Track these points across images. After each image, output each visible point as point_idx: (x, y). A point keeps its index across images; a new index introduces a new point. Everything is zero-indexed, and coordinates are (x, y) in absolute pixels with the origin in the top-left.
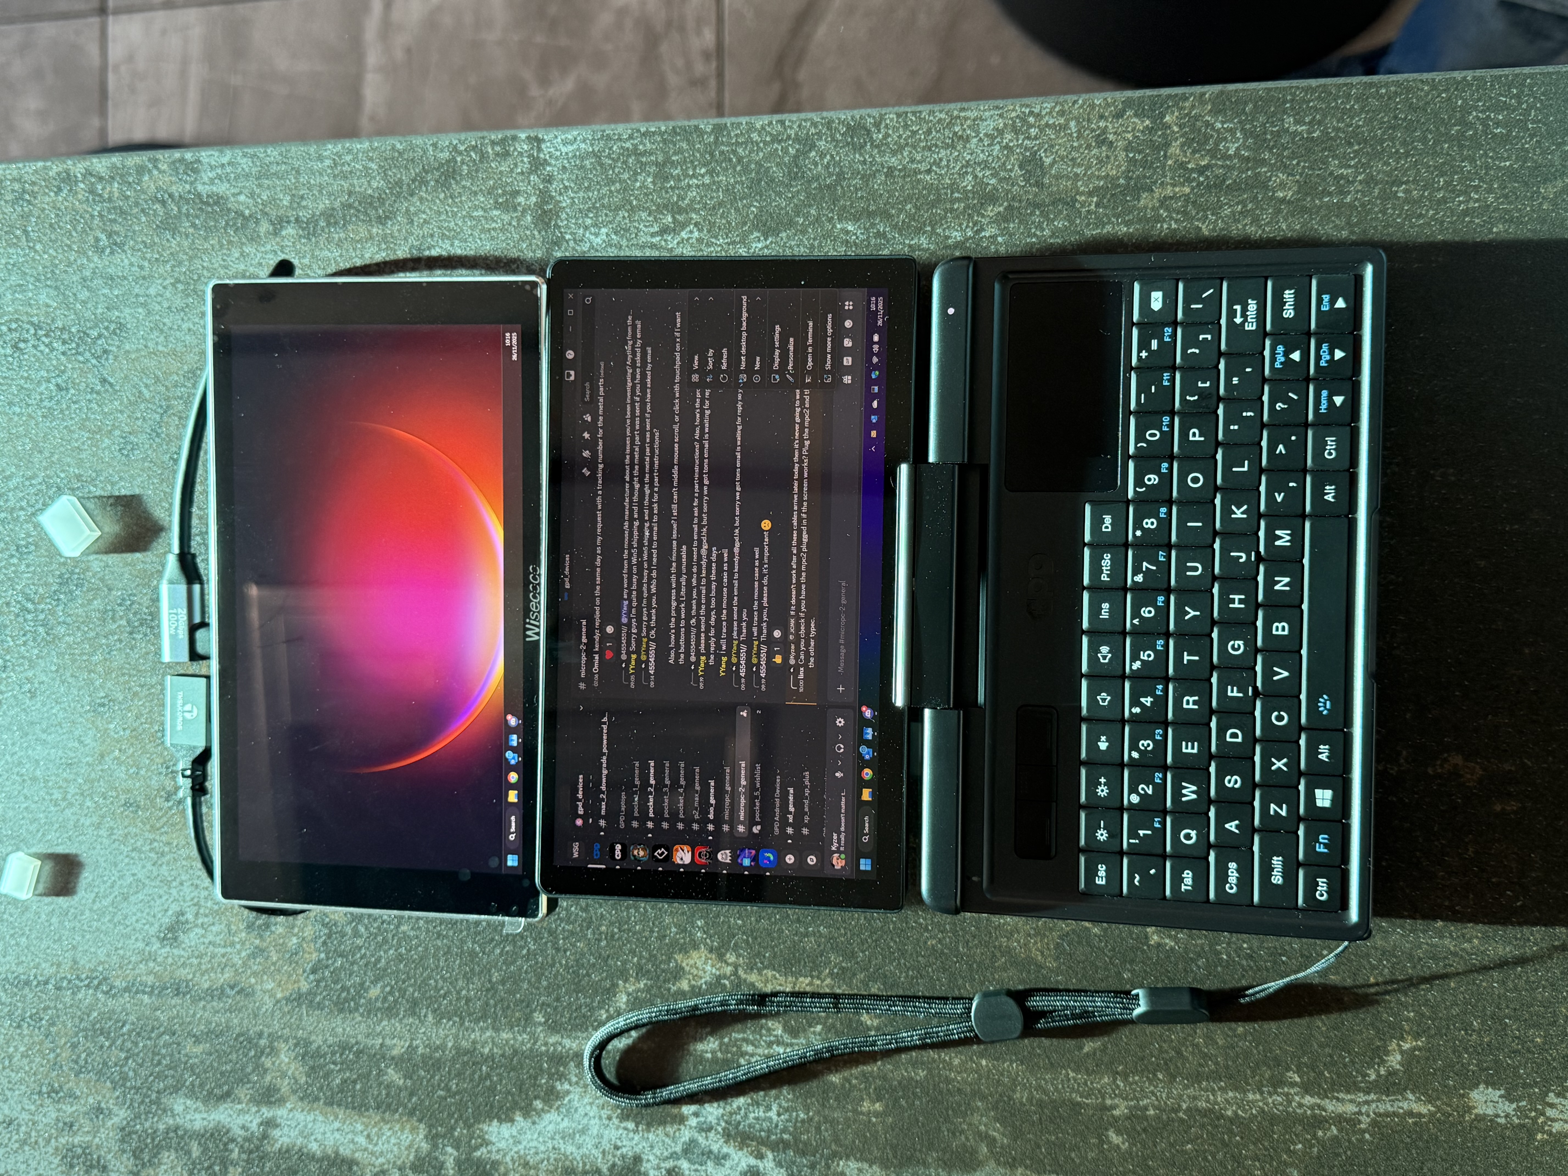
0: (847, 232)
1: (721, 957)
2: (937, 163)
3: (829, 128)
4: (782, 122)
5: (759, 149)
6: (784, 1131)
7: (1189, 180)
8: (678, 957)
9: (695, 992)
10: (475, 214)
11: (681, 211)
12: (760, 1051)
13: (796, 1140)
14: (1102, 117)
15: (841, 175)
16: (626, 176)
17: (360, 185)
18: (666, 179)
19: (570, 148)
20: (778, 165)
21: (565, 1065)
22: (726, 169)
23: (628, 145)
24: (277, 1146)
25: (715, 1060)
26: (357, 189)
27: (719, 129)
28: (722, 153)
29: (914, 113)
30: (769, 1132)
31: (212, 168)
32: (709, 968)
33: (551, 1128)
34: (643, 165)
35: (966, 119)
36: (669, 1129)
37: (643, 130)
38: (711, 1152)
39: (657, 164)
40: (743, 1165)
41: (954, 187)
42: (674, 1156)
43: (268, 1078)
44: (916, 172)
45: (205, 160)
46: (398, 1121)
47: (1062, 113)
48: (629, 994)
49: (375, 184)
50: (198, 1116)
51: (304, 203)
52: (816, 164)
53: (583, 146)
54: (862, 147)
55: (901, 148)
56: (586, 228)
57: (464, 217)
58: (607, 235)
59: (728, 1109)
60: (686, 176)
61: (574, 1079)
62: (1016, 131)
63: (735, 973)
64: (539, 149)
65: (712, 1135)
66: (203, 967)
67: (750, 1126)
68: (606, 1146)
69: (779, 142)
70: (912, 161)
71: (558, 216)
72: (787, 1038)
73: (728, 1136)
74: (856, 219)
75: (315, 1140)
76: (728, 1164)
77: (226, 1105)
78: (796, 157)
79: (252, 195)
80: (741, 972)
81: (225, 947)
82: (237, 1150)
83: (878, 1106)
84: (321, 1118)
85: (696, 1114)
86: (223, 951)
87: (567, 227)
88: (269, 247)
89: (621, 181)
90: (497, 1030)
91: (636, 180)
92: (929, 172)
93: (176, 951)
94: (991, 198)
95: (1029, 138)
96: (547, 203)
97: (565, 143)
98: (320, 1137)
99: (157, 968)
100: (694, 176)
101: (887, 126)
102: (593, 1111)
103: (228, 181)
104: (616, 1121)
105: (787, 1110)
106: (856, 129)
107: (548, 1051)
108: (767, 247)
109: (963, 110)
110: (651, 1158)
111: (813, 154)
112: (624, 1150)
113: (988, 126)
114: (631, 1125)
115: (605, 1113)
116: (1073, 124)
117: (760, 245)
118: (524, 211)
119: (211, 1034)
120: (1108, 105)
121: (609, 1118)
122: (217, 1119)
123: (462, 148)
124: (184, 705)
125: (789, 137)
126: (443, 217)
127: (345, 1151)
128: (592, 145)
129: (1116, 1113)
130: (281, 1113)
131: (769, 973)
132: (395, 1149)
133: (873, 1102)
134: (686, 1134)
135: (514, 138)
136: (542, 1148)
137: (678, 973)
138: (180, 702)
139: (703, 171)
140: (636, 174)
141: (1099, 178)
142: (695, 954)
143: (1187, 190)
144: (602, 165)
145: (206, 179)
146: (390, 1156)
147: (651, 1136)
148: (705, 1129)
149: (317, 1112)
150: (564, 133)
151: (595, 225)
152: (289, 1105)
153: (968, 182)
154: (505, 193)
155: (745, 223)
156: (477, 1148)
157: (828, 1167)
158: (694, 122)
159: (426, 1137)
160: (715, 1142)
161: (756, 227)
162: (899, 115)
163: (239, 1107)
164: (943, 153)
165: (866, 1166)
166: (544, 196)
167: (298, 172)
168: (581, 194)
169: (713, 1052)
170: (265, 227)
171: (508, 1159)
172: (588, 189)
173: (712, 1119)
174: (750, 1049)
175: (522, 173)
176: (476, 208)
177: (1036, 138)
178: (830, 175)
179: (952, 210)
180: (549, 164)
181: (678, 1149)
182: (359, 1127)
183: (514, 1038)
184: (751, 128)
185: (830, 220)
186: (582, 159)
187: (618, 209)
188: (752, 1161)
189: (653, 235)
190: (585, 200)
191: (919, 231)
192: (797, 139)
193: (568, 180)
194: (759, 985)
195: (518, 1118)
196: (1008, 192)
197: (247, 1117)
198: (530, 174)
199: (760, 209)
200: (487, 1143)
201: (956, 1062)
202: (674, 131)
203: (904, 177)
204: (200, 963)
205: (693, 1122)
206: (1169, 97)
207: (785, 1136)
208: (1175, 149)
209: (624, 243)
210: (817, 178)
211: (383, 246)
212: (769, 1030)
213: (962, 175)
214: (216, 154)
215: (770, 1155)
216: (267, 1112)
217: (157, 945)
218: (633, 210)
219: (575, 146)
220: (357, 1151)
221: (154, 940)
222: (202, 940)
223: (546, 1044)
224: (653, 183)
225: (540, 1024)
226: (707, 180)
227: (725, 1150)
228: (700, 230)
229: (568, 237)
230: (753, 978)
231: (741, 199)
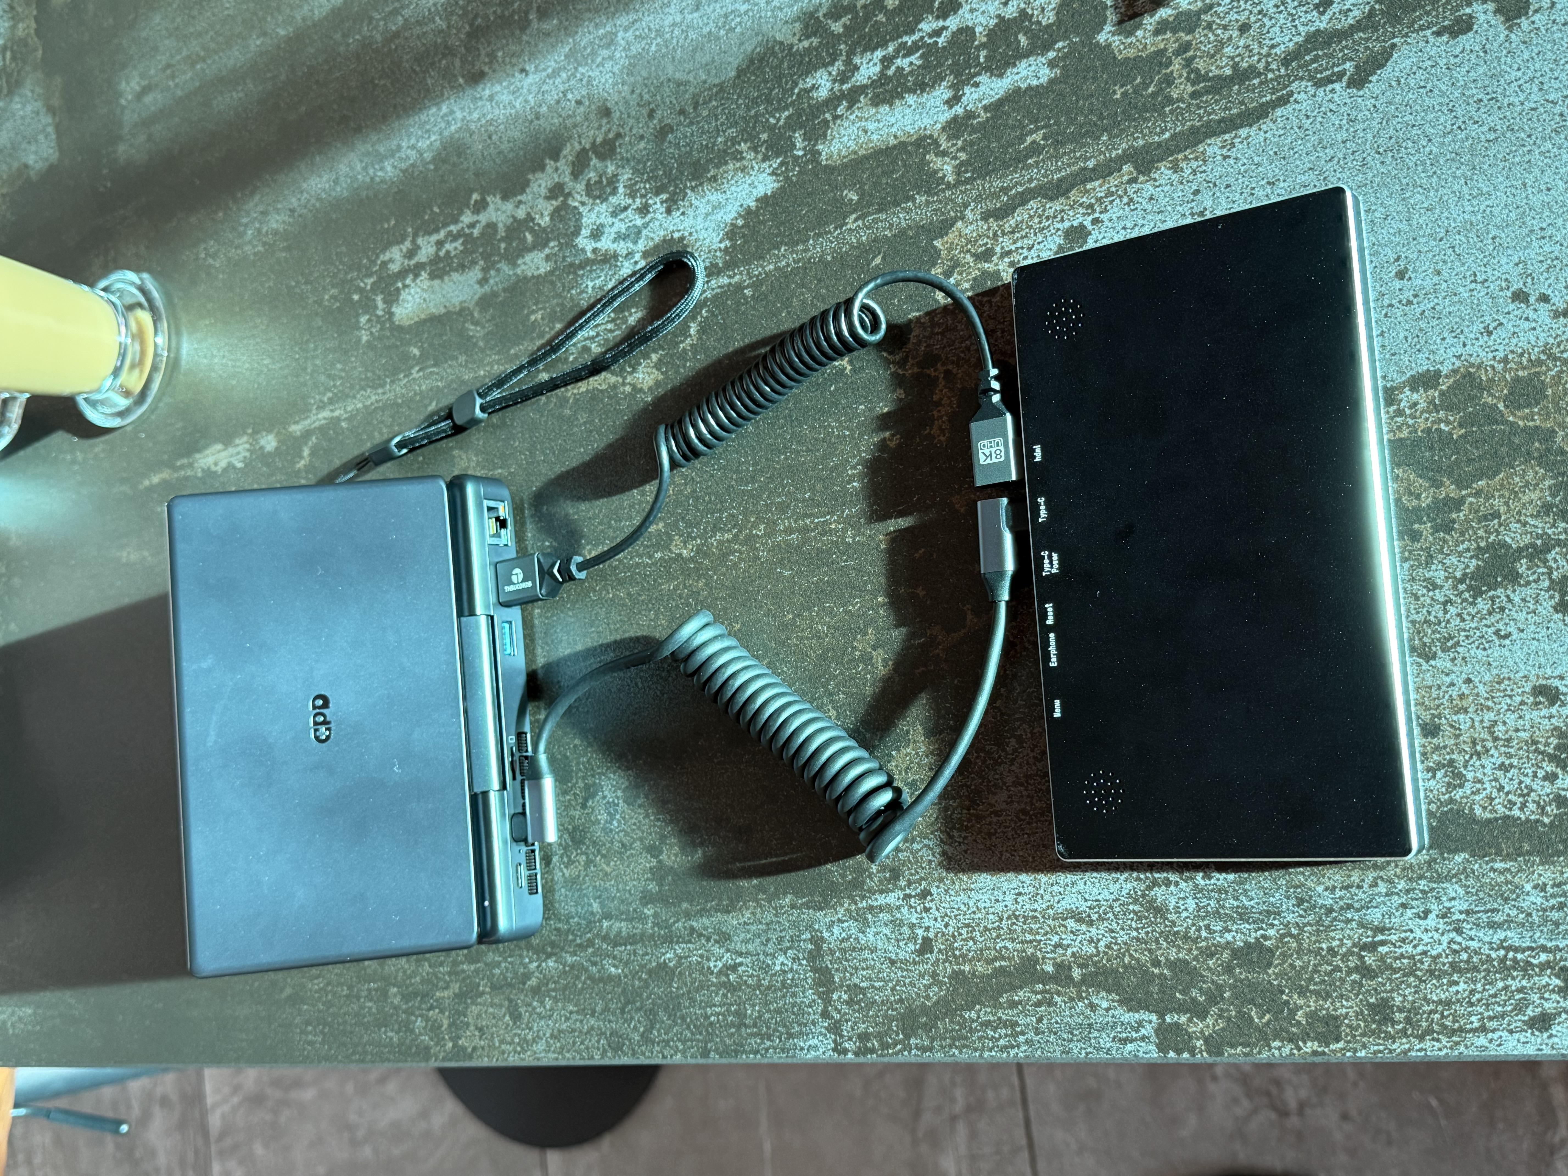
0: (614, 966)
1: (634, 387)
2: (567, 1019)
3: (633, 1050)
4: (664, 1057)
5: (676, 1035)
6: (583, 275)
7: (437, 1001)
8: (660, 377)
9: (647, 356)
11: (723, 985)
12: (603, 327)
13: (575, 273)
14: (483, 1048)
15: (623, 1011)
18: (737, 1013)
19: (811, 1042)
20: (663, 1022)
21: (726, 263)
22: (697, 1019)
25: (629, 309)
27: (705, 1054)
28: (701, 1033)
29: (584, 1058)
30: (591, 271)
32: (641, 376)
33: (730, 207)
35: (554, 1052)
36: (651, 244)
38: (624, 240)
40: (603, 239)
41: (556, 1000)
42: (646, 225)
44: (577, 1012)
46: (844, 157)
47: (503, 1052)
48: (690, 335)
50: (1024, 73)
52: (639, 1021)
53: (802, 1044)
54: (611, 1034)
55: (588, 1032)
59: (617, 277)
60: (723, 1015)
61: (718, 254)
62: (525, 1040)
63: (624, 378)
64: (835, 1041)
65: (625, 252)
67: (602, 270)
68: (690, 212)
69: (664, 1041)
70: (581, 1021)
71: (813, 980)
72: (588, 343)
73: (615, 256)
74: (610, 978)
75: (910, 106)
76: (613, 236)
77: (998, 97)
78: (652, 1028)
80: (621, 381)
82: (982, 61)
83: (533, 318)
84: (908, 129)
85: (636, 263)
87: (805, 972)
90: (777, 269)
92: (571, 1013)
94: (536, 991)
95: (519, 1035)
96: (823, 993)
97: (816, 1048)
98: (908, 111)
99: (1084, 199)
100: (718, 1014)
101: (598, 1049)
102: (703, 234)
104: (686, 234)
105: (582, 292)
106: (617, 1048)
107: (739, 267)
108: (664, 954)
109: (557, 1059)
110: (660, 217)
111: (642, 1029)
112: (678, 213)
113: (540, 1046)
114: (676, 235)
115: (695, 236)
116: (497, 1044)
117: (668, 955)
118: (841, 986)
119: (1020, 159)
120: (480, 1056)
121: (691, 234)
122: (1004, 80)
123: (899, 1047)
125: (658, 1044)
126: (907, 981)
127: (885, 109)
128: (795, 1045)
130: (946, 115)
131: (603, 387)
132: (843, 132)
133: (536, 320)
134: (641, 246)
135: (856, 1054)
136: (733, 188)
137: (658, 366)
139: (712, 1019)
140: (760, 1017)
141: (480, 1004)
142: (651, 383)
143: (438, 994)
144: (785, 1026)
146: (846, 124)
147: (662, 233)
148: (629, 255)
149: (912, 132)
150: (817, 1057)
151: (784, 972)
152: (939, 126)
153: (548, 1003)
154: (858, 1003)
155: (680, 973)
156: (781, 164)
157: (556, 262)
158: (724, 1061)
159: (820, 154)
160: (622, 247)
161: (673, 971)
162: (592, 1058)
163: (984, 103)
164: (564, 1026)
165: (536, 273)
166: (827, 1001)
167: (1050, 1032)
168: (798, 1001)
169: (631, 315)
170: (1076, 973)
171: (756, 168)
172: (794, 1005)
173: (626, 264)
174: (610, 326)
175: (847, 1021)
176: (879, 989)
177: (515, 1035)
178: (629, 1012)
179: (555, 982)
180: (826, 1028)
181: (644, 232)
182: (875, 137)
183: (763, 268)
184: (684, 1052)
185: (626, 976)
186: (801, 1033)
187: (769, 988)
188: (598, 245)
189: (741, 964)
190: (794, 995)
191: (572, 967)
192: (653, 1042)
193: (809, 1014)
194: (609, 375)
195: (753, 204)
196: (526, 996)
197: (975, 96)
198: (840, 1020)
199: (671, 986)
200: (773, 173)
201: (496, 367)
202: (736, 1052)
203: (584, 1010)
204: (1040, 223)
205: (637, 257)
206: (450, 1060)
207: (581, 272)
208: (446, 1023)
210: (639, 1010)
212: (599, 345)
213: (551, 1009)
214: (1141, 1054)
215: (589, 254)
216: (958, 110)
217: (1087, 223)
218: (759, 986)
219: (808, 1044)
220: (874, 115)
223: (741, 274)
225: (747, 287)
226: (709, 1011)
227: (615, 245)
228: (709, 968)
230: (613, 379)
231: (683, 994)
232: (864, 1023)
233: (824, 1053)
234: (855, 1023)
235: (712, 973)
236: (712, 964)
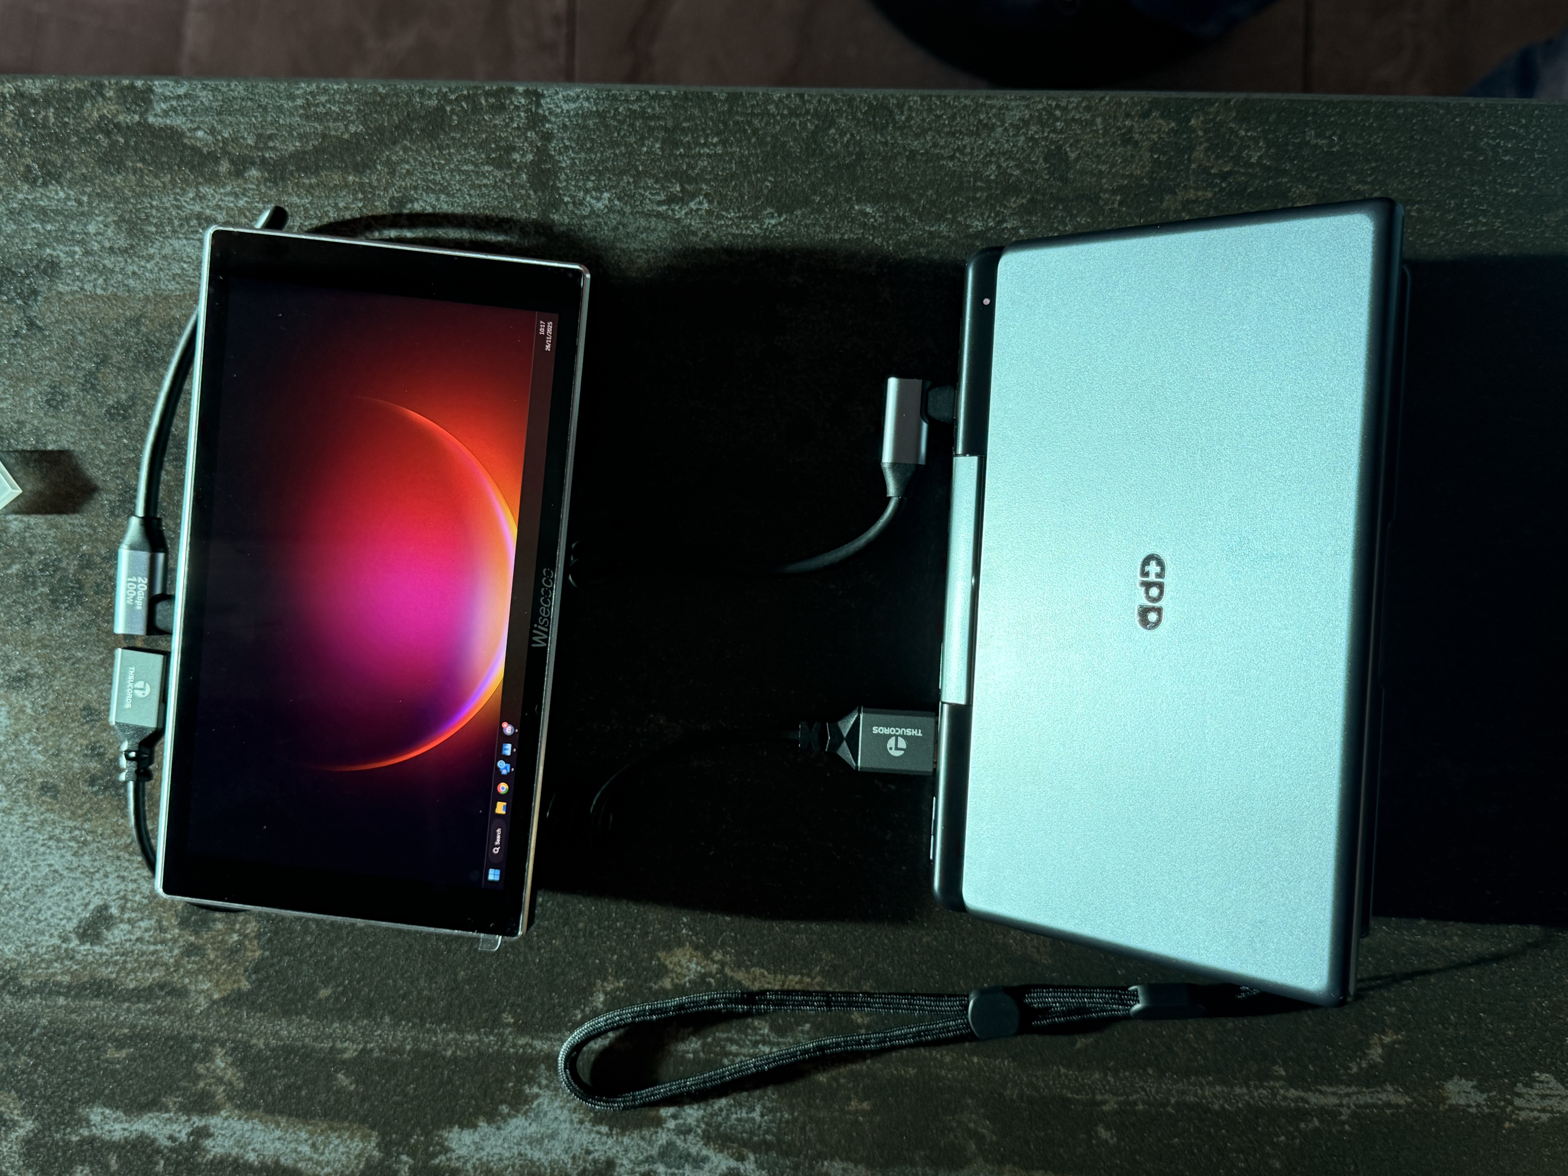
0: (866, 214)
1: (707, 955)
2: (959, 149)
3: (850, 106)
4: (801, 96)
5: (777, 122)
6: (767, 1132)
7: (1212, 185)
8: (661, 955)
9: (679, 990)
10: (465, 168)
11: (690, 180)
12: (745, 1051)
13: (780, 1141)
14: (1128, 115)
15: (860, 156)
16: (632, 140)
17: (336, 129)
18: (676, 144)
19: (573, 106)
20: (795, 139)
21: (535, 1067)
22: (740, 141)
23: (635, 107)
24: (210, 1157)
25: (696, 1061)
26: (333, 133)
27: (733, 98)
28: (737, 123)
29: (939, 97)
30: (752, 1133)
31: (166, 99)
32: (693, 966)
33: (517, 1133)
34: (651, 130)
35: (992, 107)
36: (646, 1133)
37: (652, 92)
38: (689, 1155)
39: (666, 129)
40: (723, 1167)
41: (977, 176)
42: (649, 1160)
43: (201, 1084)
44: (940, 157)
45: (159, 90)
46: (348, 1129)
47: (1088, 109)
48: (606, 993)
49: (352, 129)
50: (117, 1126)
51: (271, 144)
52: (835, 142)
53: (586, 104)
54: (885, 127)
55: (924, 132)
56: (587, 191)
57: (452, 171)
58: (610, 200)
59: (709, 1110)
60: (697, 144)
61: (544, 1082)
62: (1043, 124)
63: (721, 971)
64: (539, 105)
65: (690, 1137)
66: (129, 966)
67: (732, 1127)
68: (578, 1151)
69: (797, 116)
70: (935, 145)
71: (557, 178)
72: (773, 1038)
73: (707, 1139)
74: (874, 200)
75: (253, 1150)
76: (707, 1167)
77: (150, 1115)
78: (814, 133)
79: (212, 131)
80: (727, 970)
81: (155, 944)
82: (162, 1162)
83: (866, 1105)
84: (260, 1127)
85: (675, 1117)
86: (152, 948)
87: (566, 188)
88: (229, 188)
89: (627, 145)
90: (461, 1032)
91: (643, 145)
92: (952, 158)
93: (97, 949)
94: (1014, 189)
95: (1054, 131)
96: (545, 162)
97: (567, 99)
98: (258, 1146)
99: (75, 967)
100: (705, 145)
101: (910, 108)
102: (564, 1115)
103: (185, 114)
104: (588, 1125)
105: (772, 1110)
106: (879, 109)
107: (516, 1053)
108: (780, 224)
109: (988, 97)
110: (625, 1162)
111: (833, 131)
112: (596, 1155)
113: (1014, 116)
114: (604, 1129)
115: (576, 1117)
116: (1099, 120)
117: (773, 222)
118: (519, 169)
119: (136, 1038)
120: (1135, 104)
121: (581, 1122)
122: (140, 1129)
123: (453, 97)
124: (134, 682)
125: (808, 112)
126: (429, 169)
127: (286, 1161)
128: (596, 104)
129: (1106, 1108)
130: (214, 1121)
131: (758, 971)
132: (344, 1158)
133: (861, 1101)
134: (663, 1138)
135: (512, 91)
136: (507, 1154)
137: (662, 971)
138: (131, 678)
139: (715, 140)
140: (643, 138)
141: (1123, 176)
142: (679, 952)
143: (1209, 195)
144: (607, 126)
145: (159, 111)
146: (337, 1165)
147: (626, 1140)
148: (684, 1131)
149: (256, 1121)
150: (565, 89)
151: (597, 189)
152: (223, 1113)
153: (991, 171)
154: (498, 148)
155: (758, 198)
156: (435, 1155)
157: (812, 1168)
158: (707, 89)
159: (378, 1145)
160: (694, 1146)
161: (769, 202)
162: (923, 98)
163: (167, 1115)
164: (967, 140)
165: (851, 1166)
166: (542, 154)
167: (265, 109)
168: (583, 155)
169: (695, 1052)
170: (224, 167)
171: (469, 1166)
172: (591, 150)
173: (691, 1121)
174: (734, 1048)
175: (518, 128)
176: (466, 162)
177: (1061, 132)
178: (850, 154)
179: (974, 199)
180: (549, 122)
181: (654, 1152)
182: (304, 1135)
183: (480, 1040)
184: (768, 99)
185: (848, 200)
186: (584, 117)
187: (623, 173)
188: (733, 1163)
189: (660, 203)
190: (587, 162)
191: (940, 218)
192: (816, 114)
193: (569, 139)
194: (746, 983)
195: (482, 1124)
196: (1031, 184)
197: (175, 1127)
198: (527, 130)
199: (775, 184)
200: (447, 1150)
201: (948, 1059)
202: (686, 98)
203: (927, 161)
204: (125, 962)
205: (671, 1124)
206: (1195, 100)
207: (769, 1137)
208: (1199, 153)
209: (628, 209)
210: (835, 156)
211: (360, 196)
212: (755, 1029)
213: (987, 164)
214: (171, 84)
215: (752, 1157)
216: (198, 1121)
217: (74, 943)
218: (638, 176)
219: (577, 105)
220: (300, 1160)
221: (73, 936)
222: (128, 937)
223: (514, 1046)
224: (662, 148)
225: (508, 1025)
226: (719, 150)
227: (704, 1152)
228: (710, 202)
229: (566, 199)
230: (740, 976)
231: (756, 173)
232: (495, 126)
233: (557, 93)
234: (507, 125)
235: (706, 196)
236: (706, 206)
